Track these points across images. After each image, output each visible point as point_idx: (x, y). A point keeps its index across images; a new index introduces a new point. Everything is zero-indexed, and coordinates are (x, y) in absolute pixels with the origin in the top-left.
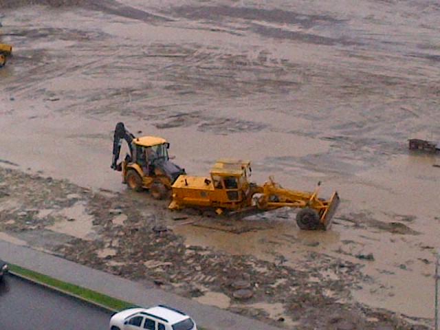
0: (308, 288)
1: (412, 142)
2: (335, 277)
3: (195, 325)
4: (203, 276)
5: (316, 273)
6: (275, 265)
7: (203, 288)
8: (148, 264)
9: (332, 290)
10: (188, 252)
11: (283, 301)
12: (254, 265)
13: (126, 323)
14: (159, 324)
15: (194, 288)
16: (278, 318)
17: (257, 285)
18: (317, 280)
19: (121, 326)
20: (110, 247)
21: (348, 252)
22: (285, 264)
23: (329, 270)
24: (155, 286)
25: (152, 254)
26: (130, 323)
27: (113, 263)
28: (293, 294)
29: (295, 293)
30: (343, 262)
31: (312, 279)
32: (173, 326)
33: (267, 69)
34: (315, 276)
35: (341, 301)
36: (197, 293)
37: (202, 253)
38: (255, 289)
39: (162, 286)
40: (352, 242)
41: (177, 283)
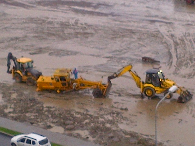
0: (99, 123)
1: (143, 58)
2: (111, 118)
3: (49, 141)
4: (52, 119)
5: (102, 117)
6: (84, 114)
7: (52, 125)
8: (27, 115)
9: (110, 124)
10: (45, 109)
11: (88, 129)
12: (74, 114)
13: (18, 141)
14: (33, 141)
15: (48, 125)
16: (86, 137)
17: (76, 123)
18: (103, 120)
19: (16, 143)
20: (10, 108)
21: (116, 107)
22: (88, 113)
23: (108, 115)
24: (31, 124)
25: (29, 110)
26: (20, 141)
27: (12, 115)
28: (92, 126)
29: (93, 126)
30: (114, 112)
31: (101, 119)
32: (39, 142)
33: (78, 27)
34: (102, 118)
35: (114, 129)
36: (50, 127)
37: (51, 109)
38: (75, 125)
39: (34, 125)
40: (118, 103)
41: (40, 123)
